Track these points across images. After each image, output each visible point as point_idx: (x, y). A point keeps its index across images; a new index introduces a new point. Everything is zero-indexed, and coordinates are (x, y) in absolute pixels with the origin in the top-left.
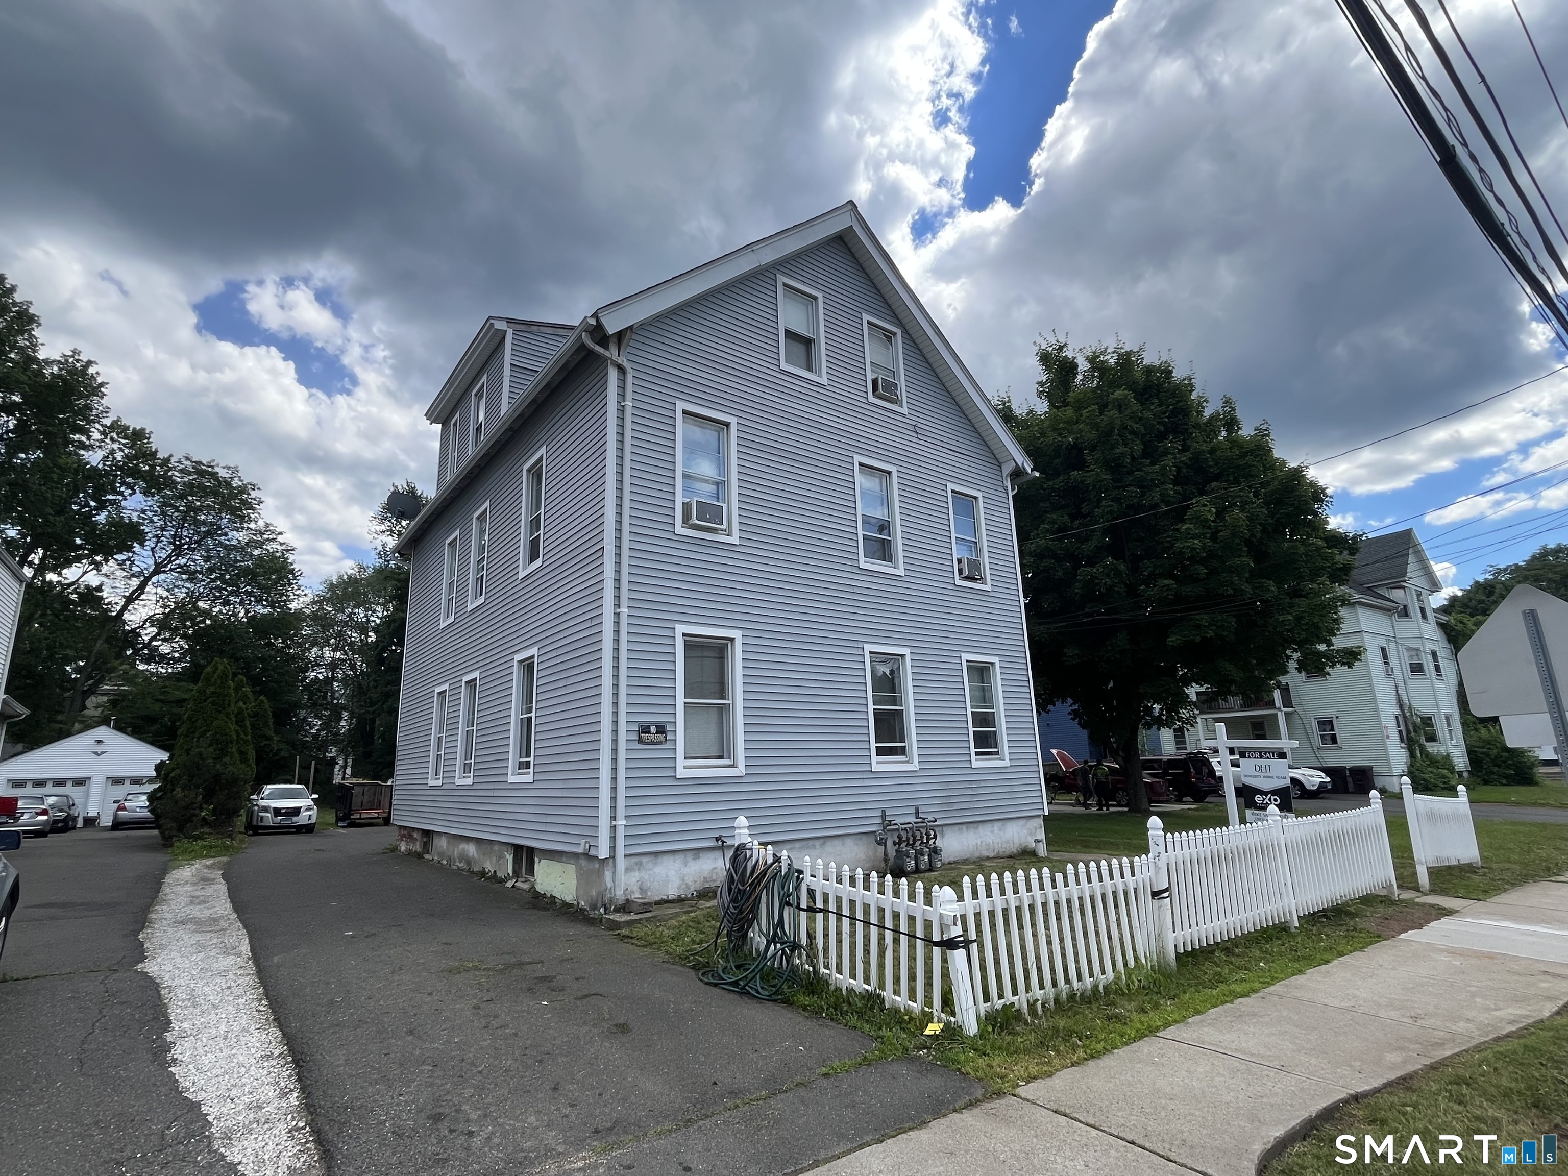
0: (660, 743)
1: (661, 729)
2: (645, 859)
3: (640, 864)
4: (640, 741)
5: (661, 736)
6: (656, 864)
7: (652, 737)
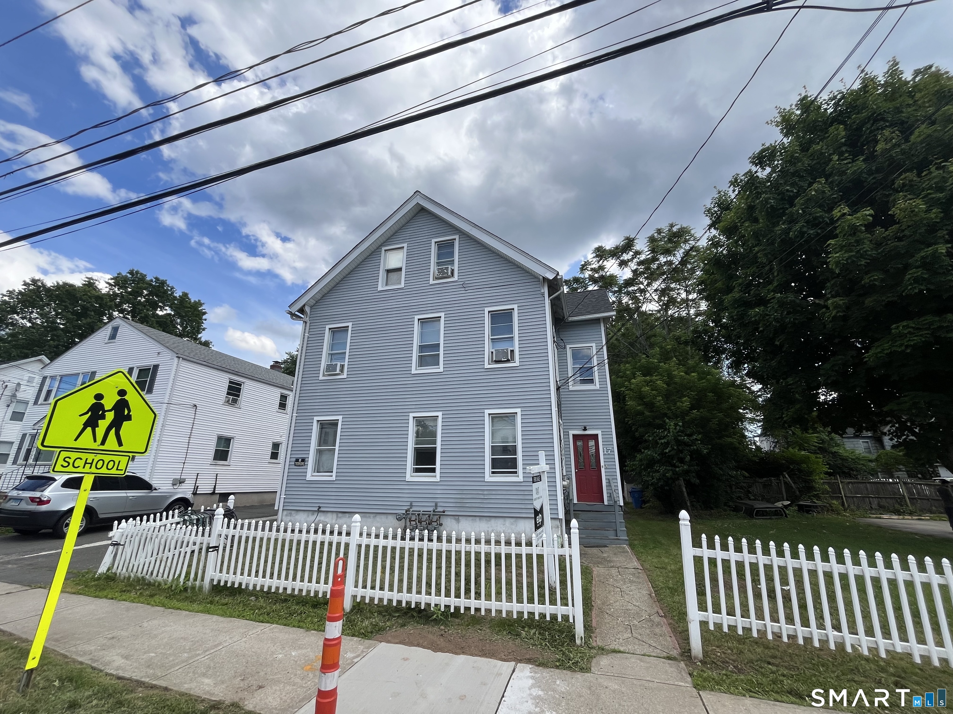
0: (302, 466)
1: (303, 460)
2: (293, 512)
3: (291, 514)
4: (295, 465)
5: (303, 463)
6: (297, 515)
7: (299, 463)
